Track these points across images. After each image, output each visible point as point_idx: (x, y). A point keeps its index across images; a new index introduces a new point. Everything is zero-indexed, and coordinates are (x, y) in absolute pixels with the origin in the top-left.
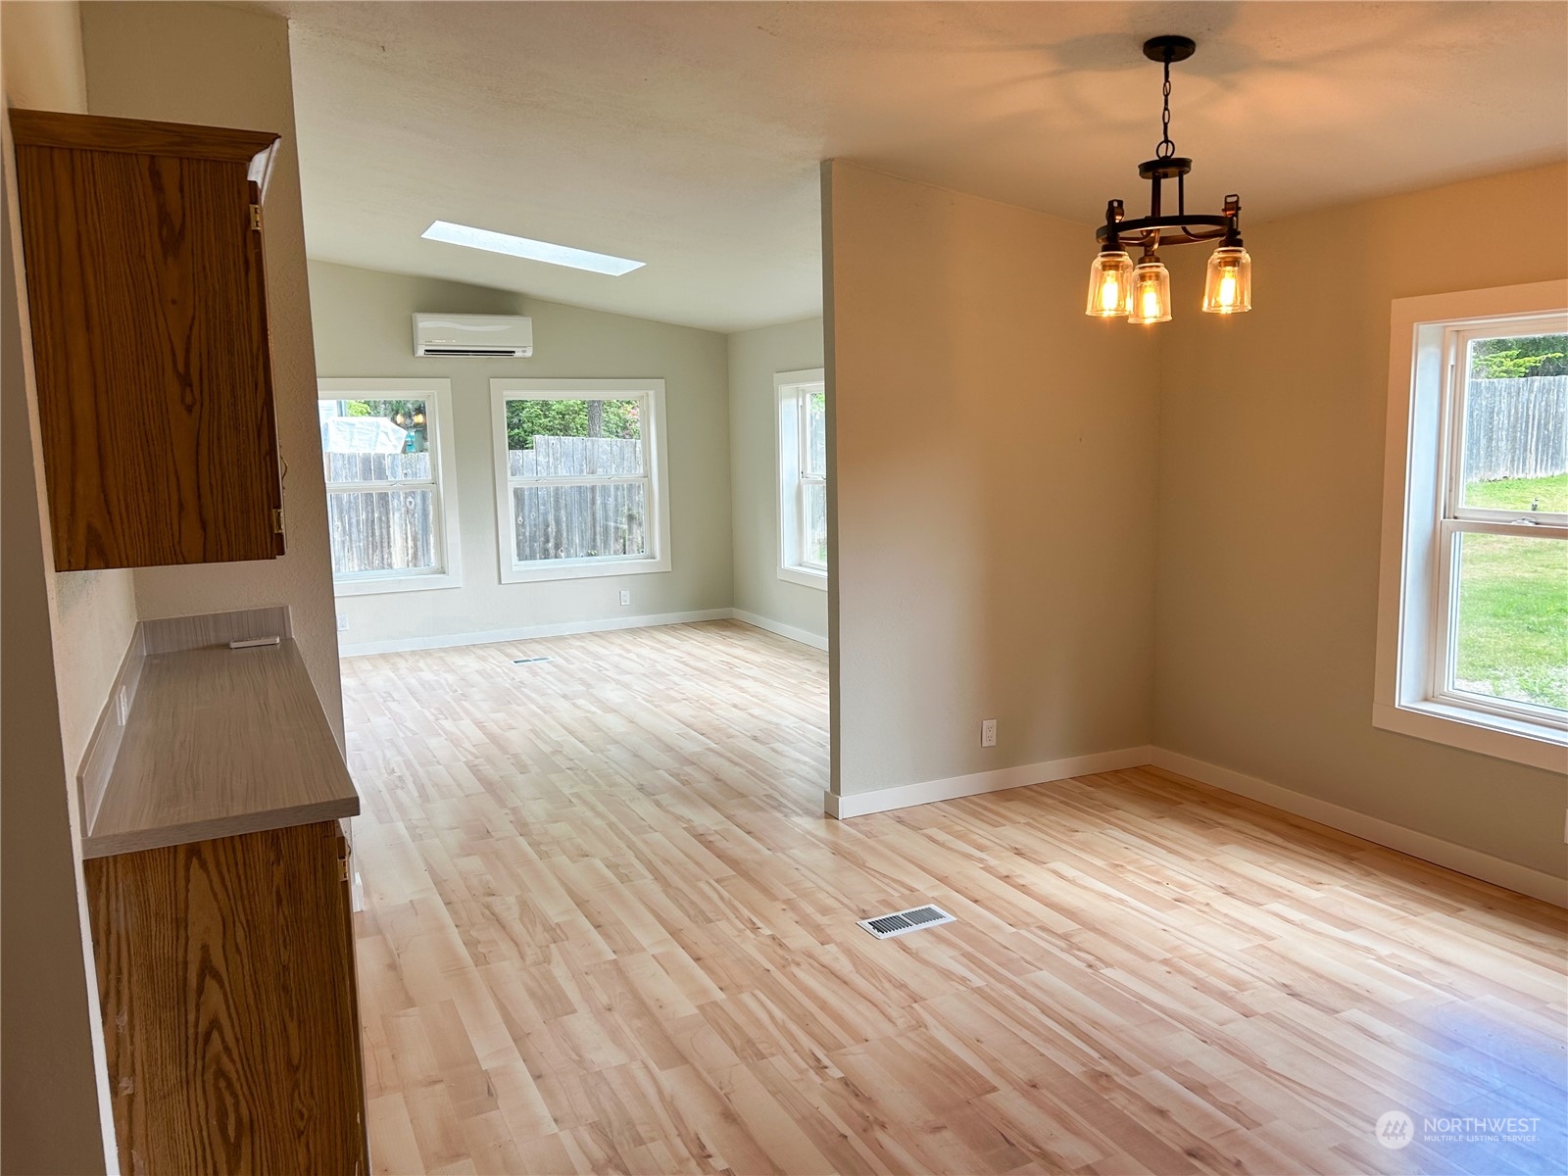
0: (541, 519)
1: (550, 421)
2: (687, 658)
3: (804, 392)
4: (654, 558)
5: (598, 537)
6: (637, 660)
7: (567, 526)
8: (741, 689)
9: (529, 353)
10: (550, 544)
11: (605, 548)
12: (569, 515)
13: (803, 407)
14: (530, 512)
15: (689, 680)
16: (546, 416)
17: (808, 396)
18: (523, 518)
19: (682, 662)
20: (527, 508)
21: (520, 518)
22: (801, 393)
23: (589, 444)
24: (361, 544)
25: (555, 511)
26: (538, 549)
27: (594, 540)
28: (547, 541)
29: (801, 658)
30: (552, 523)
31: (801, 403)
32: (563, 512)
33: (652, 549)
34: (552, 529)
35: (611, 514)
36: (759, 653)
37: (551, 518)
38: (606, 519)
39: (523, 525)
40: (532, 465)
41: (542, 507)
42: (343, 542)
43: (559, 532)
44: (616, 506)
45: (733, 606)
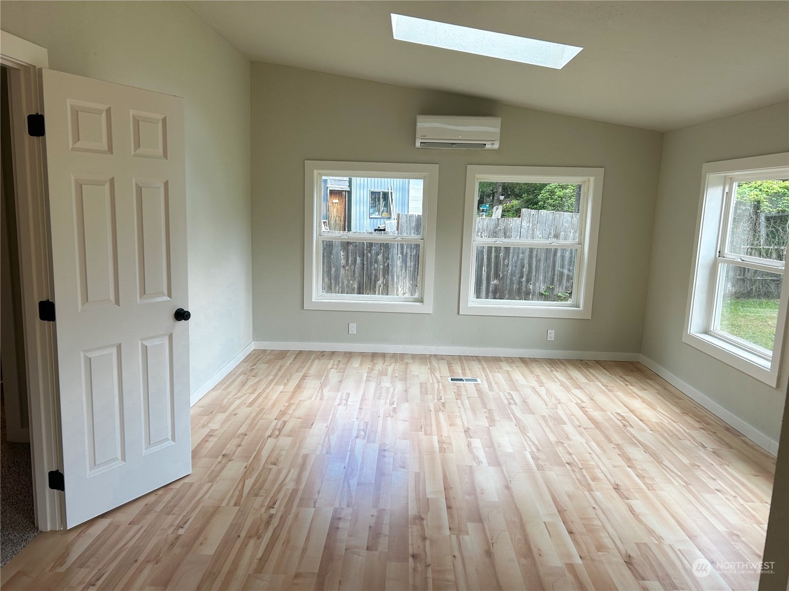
0: (519, 262)
1: (553, 202)
2: (588, 404)
3: (732, 180)
4: (578, 307)
5: (556, 277)
6: (545, 397)
7: (536, 268)
8: (629, 460)
9: (496, 146)
10: (524, 279)
11: (559, 285)
12: (538, 261)
13: (729, 195)
14: (513, 257)
15: (581, 434)
16: (552, 199)
17: (735, 185)
18: (508, 261)
19: (582, 408)
20: (511, 255)
21: (506, 261)
22: (728, 181)
23: (557, 216)
24: (412, 269)
25: (529, 258)
26: (515, 282)
27: (553, 279)
28: (522, 277)
29: (697, 425)
30: (526, 266)
31: (727, 190)
32: (534, 259)
33: (578, 300)
34: (526, 270)
35: (566, 263)
36: (655, 409)
37: (526, 262)
38: (563, 267)
39: (508, 265)
40: (518, 227)
41: (521, 255)
42: (402, 267)
43: (530, 272)
44: (571, 257)
45: (640, 353)
